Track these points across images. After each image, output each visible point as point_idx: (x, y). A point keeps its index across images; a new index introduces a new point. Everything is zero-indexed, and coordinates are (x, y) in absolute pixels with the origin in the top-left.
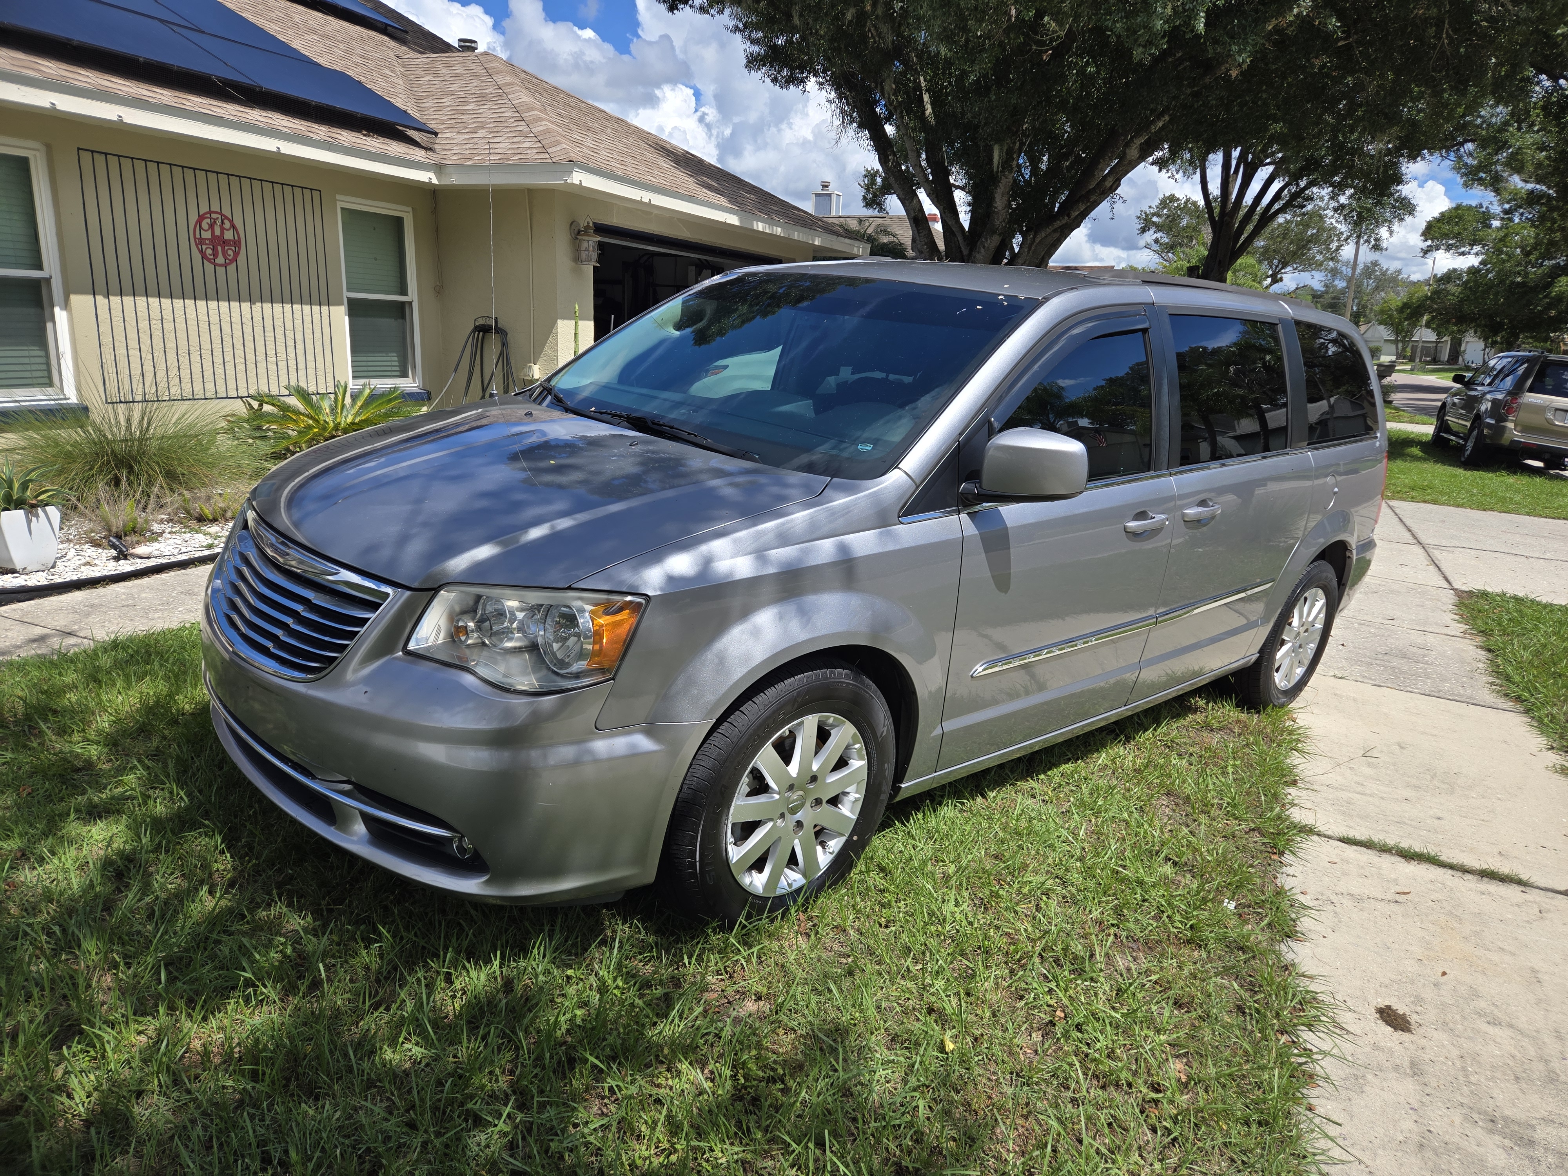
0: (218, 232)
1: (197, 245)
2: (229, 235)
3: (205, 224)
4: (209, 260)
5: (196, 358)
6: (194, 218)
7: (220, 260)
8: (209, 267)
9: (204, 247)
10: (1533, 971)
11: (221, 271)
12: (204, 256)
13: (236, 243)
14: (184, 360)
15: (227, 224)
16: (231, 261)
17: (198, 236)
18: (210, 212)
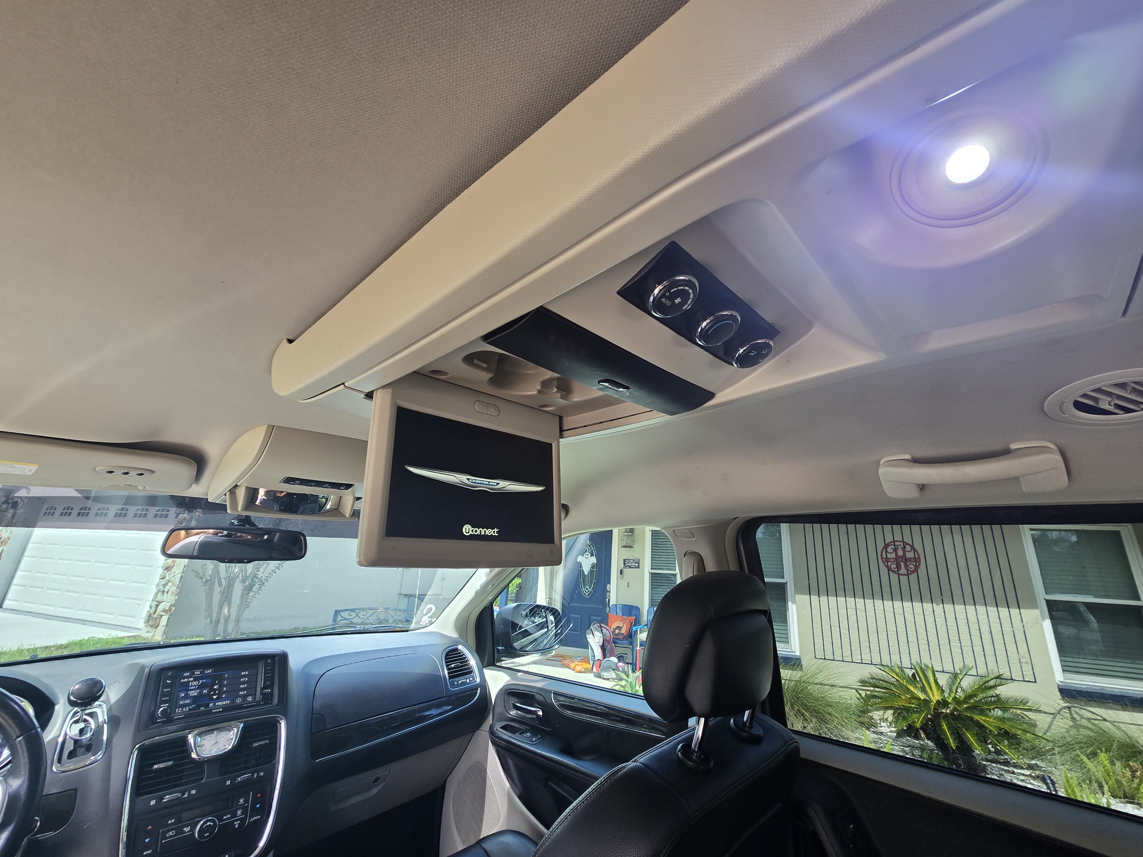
0: (900, 553)
1: (883, 562)
2: (910, 555)
3: (890, 549)
4: (893, 572)
5: (883, 636)
6: (881, 545)
7: (903, 571)
8: (894, 577)
9: (889, 564)
11: (904, 579)
12: (889, 569)
13: (917, 560)
14: (873, 637)
15: (908, 548)
16: (913, 572)
17: (884, 556)
18: (894, 541)
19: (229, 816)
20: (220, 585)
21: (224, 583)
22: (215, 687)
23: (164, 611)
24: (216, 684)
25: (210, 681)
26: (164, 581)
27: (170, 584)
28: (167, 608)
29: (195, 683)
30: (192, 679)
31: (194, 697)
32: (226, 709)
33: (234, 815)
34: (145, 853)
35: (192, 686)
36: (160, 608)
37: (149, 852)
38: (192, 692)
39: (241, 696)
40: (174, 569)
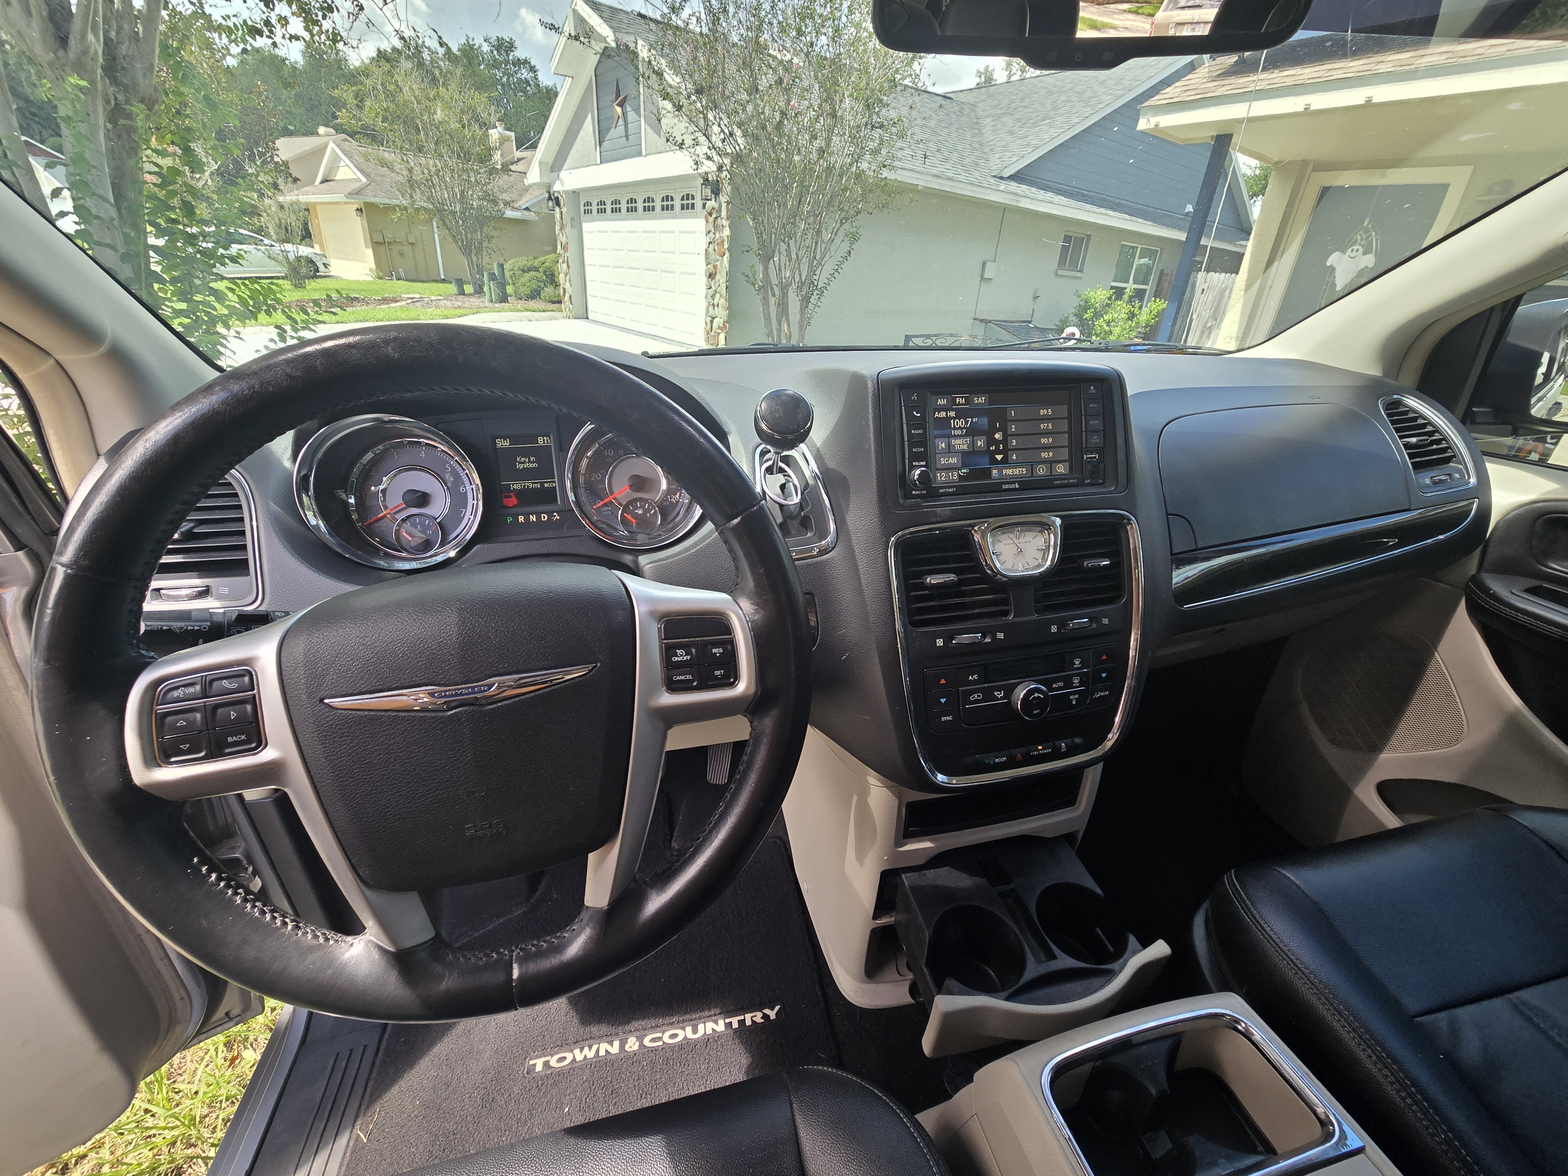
19: (1061, 684)
20: (774, 295)
21: (777, 291)
22: (997, 436)
23: (719, 328)
24: (997, 431)
25: (984, 421)
26: (711, 292)
27: (718, 295)
28: (721, 325)
29: (960, 423)
30: (953, 414)
31: (964, 453)
32: (1026, 485)
33: (1069, 684)
34: (943, 719)
35: (955, 428)
36: (715, 325)
37: (948, 718)
38: (958, 441)
39: (1044, 462)
40: (718, 277)
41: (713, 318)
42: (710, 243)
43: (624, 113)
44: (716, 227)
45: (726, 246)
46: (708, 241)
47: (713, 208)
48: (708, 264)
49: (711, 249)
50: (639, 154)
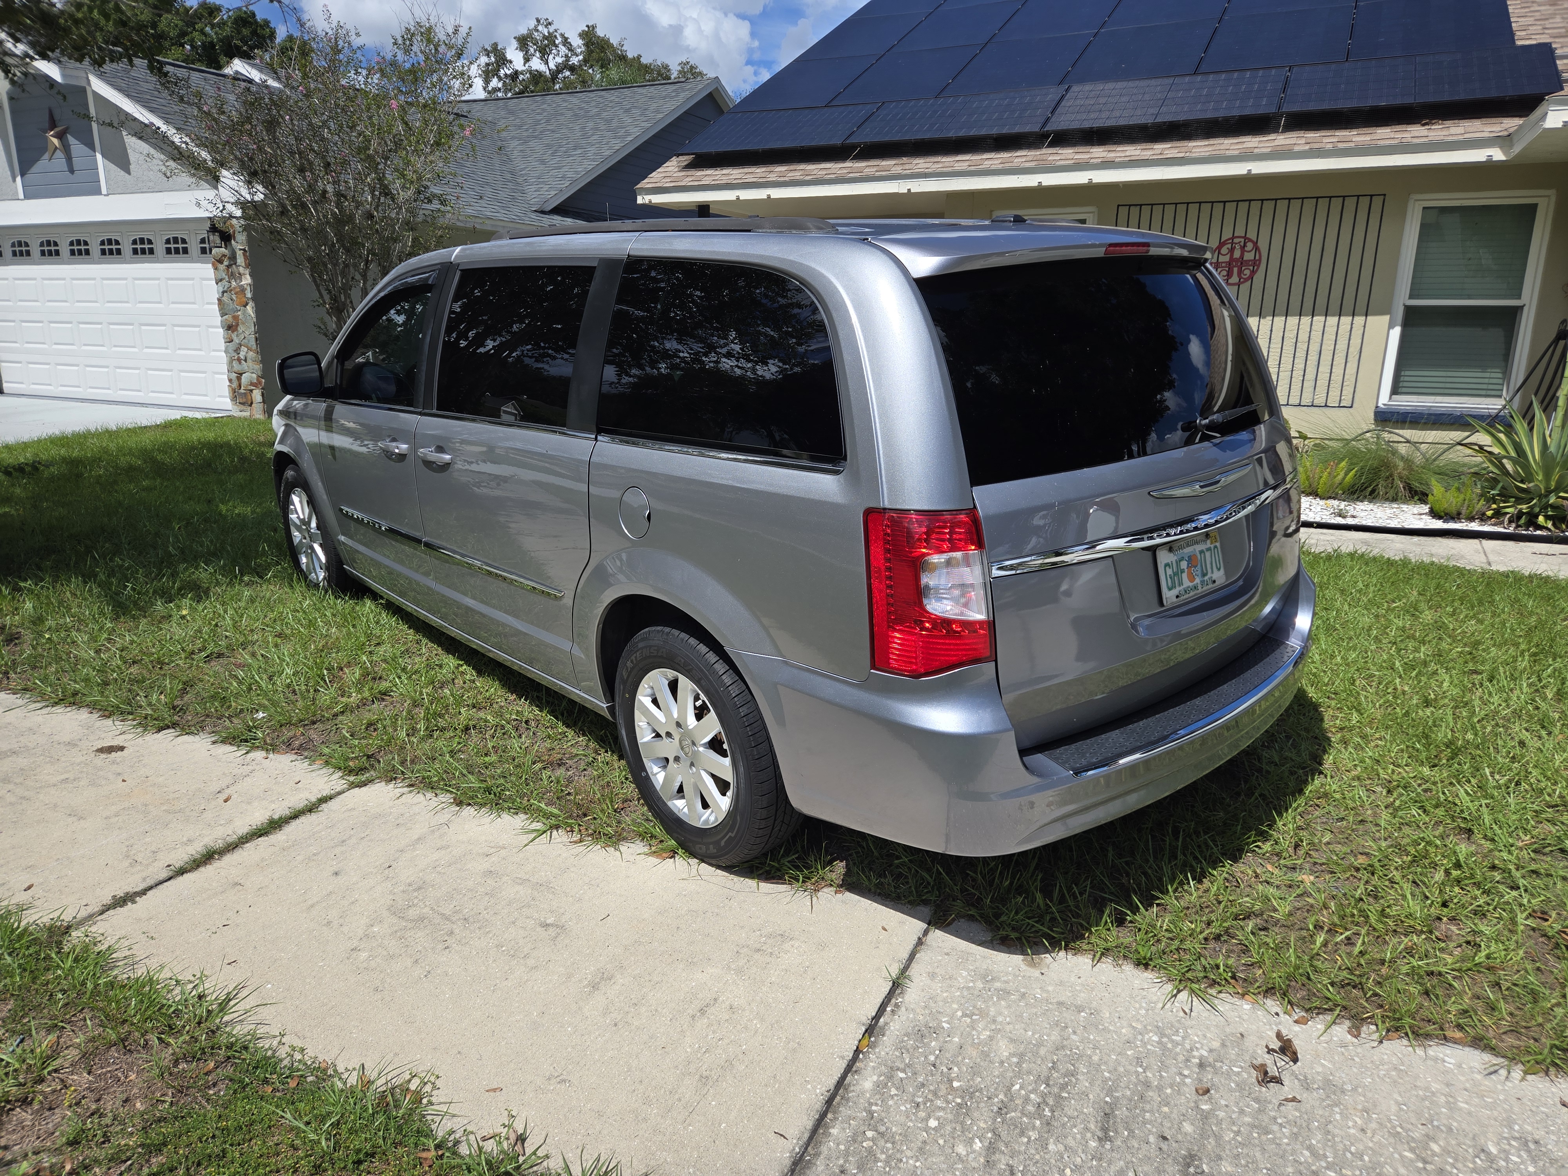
2: (1249, 256)
3: (1224, 250)
6: (1214, 245)
7: (1234, 279)
9: (1219, 270)
10: (80, 819)
13: (1256, 263)
15: (1250, 246)
16: (1246, 280)
17: (1215, 259)
18: (1233, 239)
23: (251, 384)
26: (233, 345)
27: (244, 349)
28: (255, 381)
36: (244, 381)
40: (241, 329)
41: (241, 374)
42: (223, 292)
43: (66, 148)
44: (232, 276)
45: (249, 295)
46: (221, 290)
47: (224, 256)
48: (223, 315)
49: (225, 299)
50: (98, 192)
